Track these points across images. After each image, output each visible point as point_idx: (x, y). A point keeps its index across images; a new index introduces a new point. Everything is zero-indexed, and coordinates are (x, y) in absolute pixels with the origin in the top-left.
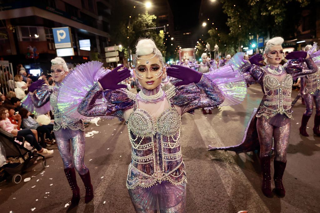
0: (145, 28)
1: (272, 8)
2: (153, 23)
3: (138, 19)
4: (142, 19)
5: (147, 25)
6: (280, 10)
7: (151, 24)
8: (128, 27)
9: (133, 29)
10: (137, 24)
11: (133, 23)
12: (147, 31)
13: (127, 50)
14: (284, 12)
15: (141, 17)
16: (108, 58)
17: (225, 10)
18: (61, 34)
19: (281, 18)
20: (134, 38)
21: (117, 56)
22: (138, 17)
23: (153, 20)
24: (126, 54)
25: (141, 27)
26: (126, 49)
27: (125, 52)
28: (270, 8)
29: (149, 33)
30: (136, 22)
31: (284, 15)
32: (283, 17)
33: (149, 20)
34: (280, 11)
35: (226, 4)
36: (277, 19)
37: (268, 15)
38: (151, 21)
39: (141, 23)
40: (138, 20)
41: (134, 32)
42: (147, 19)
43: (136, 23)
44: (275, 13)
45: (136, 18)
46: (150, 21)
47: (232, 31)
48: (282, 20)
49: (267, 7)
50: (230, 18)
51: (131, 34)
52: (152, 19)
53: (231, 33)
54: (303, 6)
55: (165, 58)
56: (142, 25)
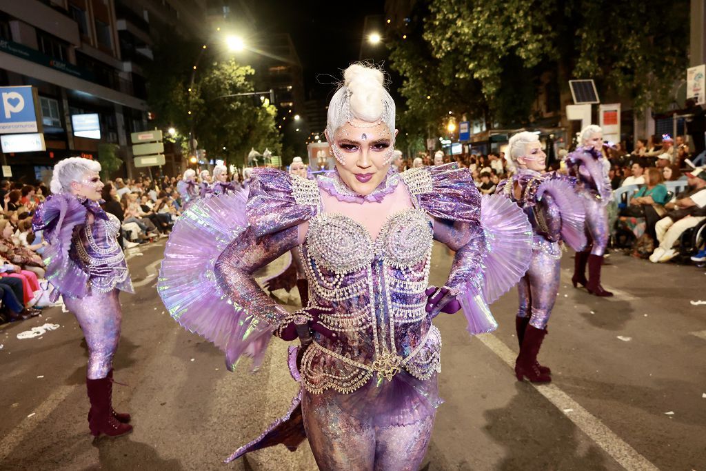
0: (230, 94)
1: (476, 65)
2: (246, 83)
3: (211, 72)
4: (223, 74)
5: (234, 88)
6: (491, 69)
7: (243, 84)
8: (190, 90)
9: (199, 95)
10: (212, 83)
11: (201, 82)
12: (232, 100)
13: (187, 141)
14: (498, 74)
15: (219, 70)
16: (139, 158)
17: (394, 64)
18: (14, 102)
19: (492, 86)
20: (203, 114)
21: (161, 154)
22: (212, 68)
23: (248, 77)
24: (185, 149)
25: (220, 90)
26: (185, 138)
27: (184, 145)
28: (471, 66)
29: (239, 104)
30: (207, 79)
31: (499, 81)
32: (496, 84)
33: (238, 77)
34: (491, 72)
35: (397, 52)
36: (485, 87)
37: (468, 79)
38: (242, 79)
39: (218, 81)
40: (212, 76)
41: (202, 101)
42: (233, 75)
43: (209, 81)
44: (480, 76)
45: (208, 71)
46: (240, 79)
47: (410, 107)
48: (494, 89)
49: (467, 63)
50: (407, 79)
51: (196, 106)
52: (244, 74)
53: (410, 111)
54: (529, 66)
55: (282, 158)
56: (222, 86)
